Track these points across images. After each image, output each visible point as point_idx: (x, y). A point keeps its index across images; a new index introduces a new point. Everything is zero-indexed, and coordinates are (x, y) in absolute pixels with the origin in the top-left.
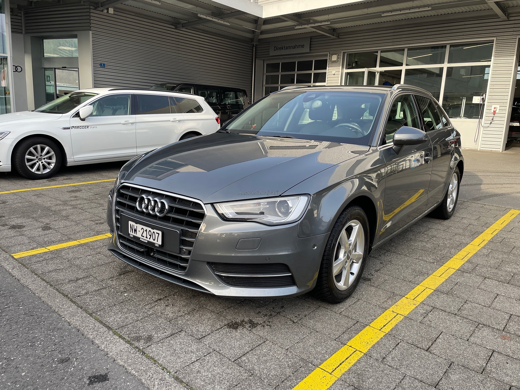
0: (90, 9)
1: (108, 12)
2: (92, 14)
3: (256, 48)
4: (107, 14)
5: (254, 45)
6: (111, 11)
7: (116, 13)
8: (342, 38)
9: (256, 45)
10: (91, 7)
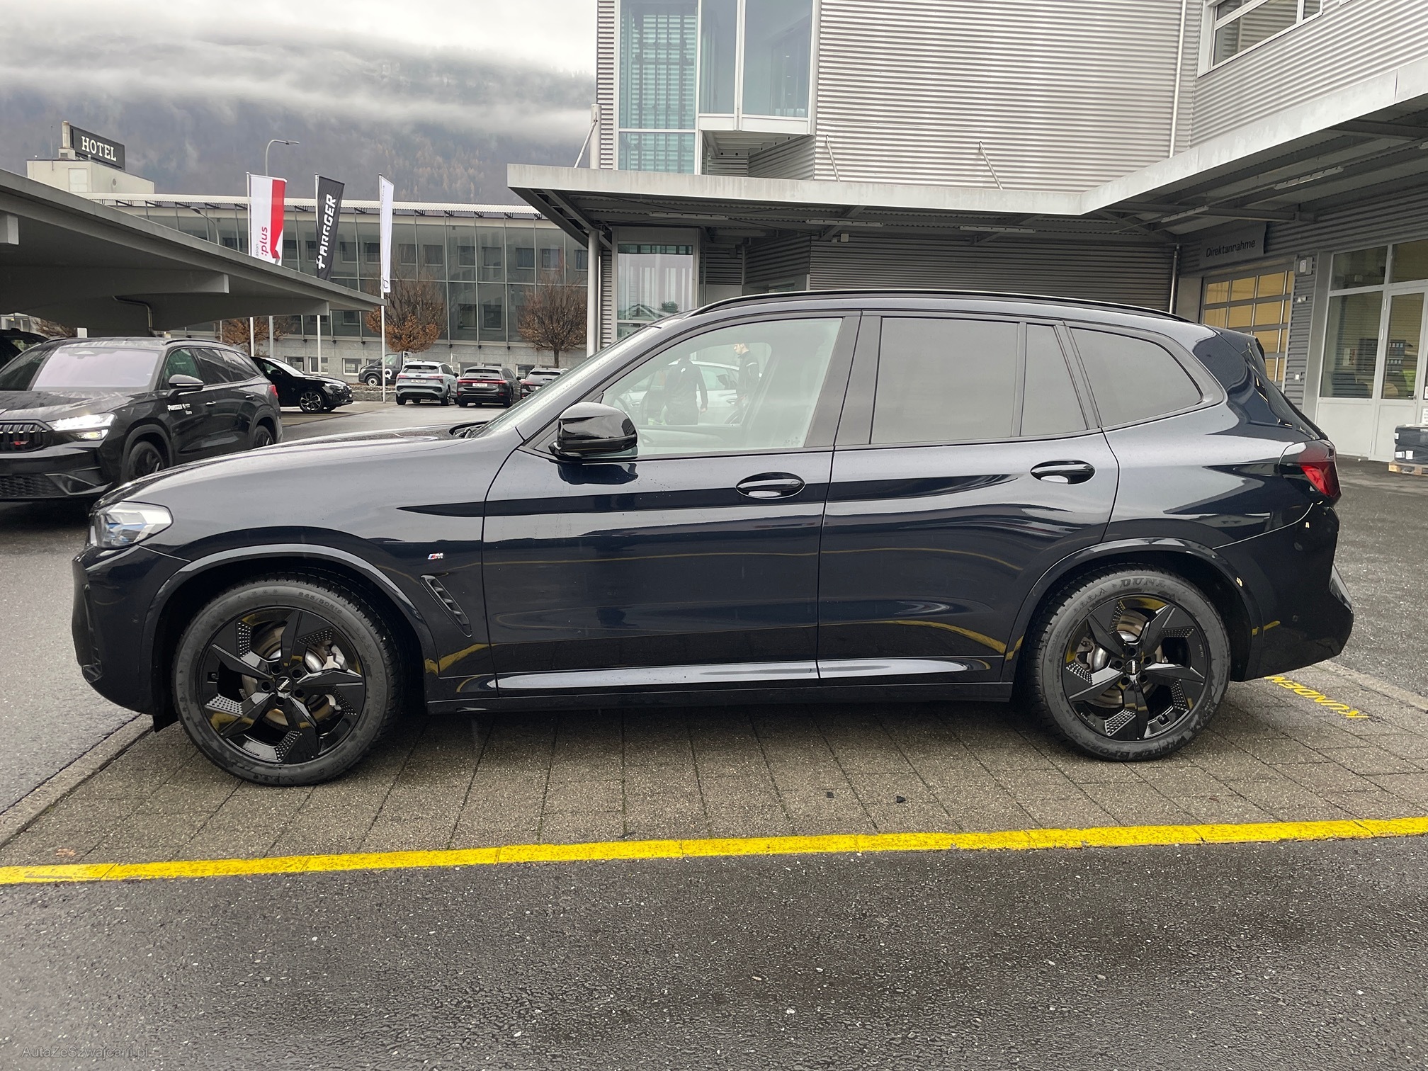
0: (810, 240)
1: (839, 241)
2: (813, 249)
3: (1178, 255)
4: (839, 244)
5: (1175, 247)
6: (845, 238)
7: (852, 239)
8: (1322, 221)
9: (1181, 247)
10: (813, 238)
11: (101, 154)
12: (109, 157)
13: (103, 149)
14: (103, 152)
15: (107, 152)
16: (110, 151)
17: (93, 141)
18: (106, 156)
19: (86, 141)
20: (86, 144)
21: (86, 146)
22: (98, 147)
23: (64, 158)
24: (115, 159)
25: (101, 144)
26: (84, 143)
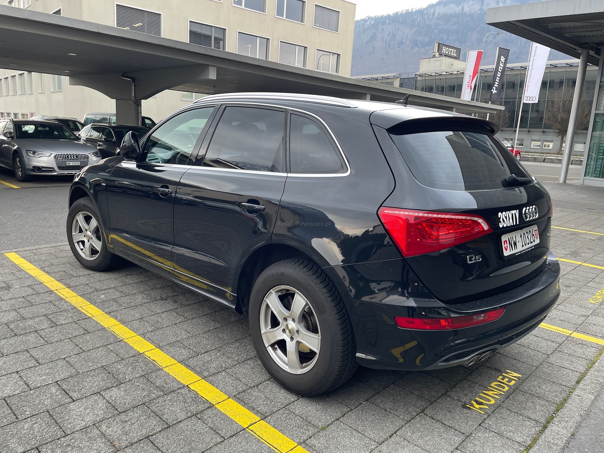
11: (450, 54)
12: (453, 54)
13: (451, 51)
14: (451, 53)
15: (452, 52)
16: (454, 52)
17: (447, 48)
18: (452, 54)
19: (444, 49)
20: (444, 50)
21: (444, 51)
22: (449, 51)
23: (434, 56)
24: (456, 55)
25: (450, 49)
26: (443, 50)
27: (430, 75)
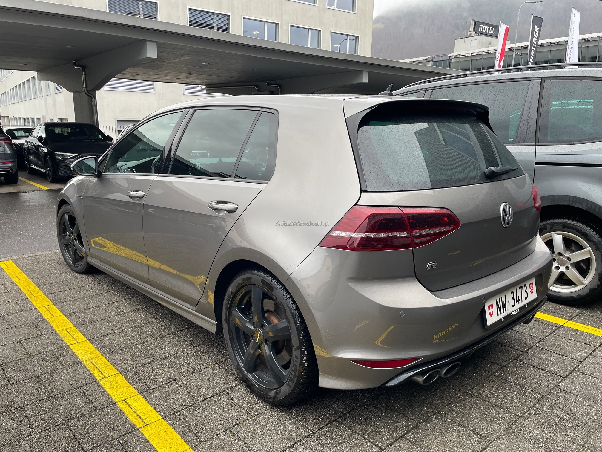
12: (491, 33)
14: (489, 31)
16: (492, 30)
17: (485, 26)
21: (481, 29)
23: (470, 36)
24: (494, 33)
25: (488, 27)
27: (465, 56)
